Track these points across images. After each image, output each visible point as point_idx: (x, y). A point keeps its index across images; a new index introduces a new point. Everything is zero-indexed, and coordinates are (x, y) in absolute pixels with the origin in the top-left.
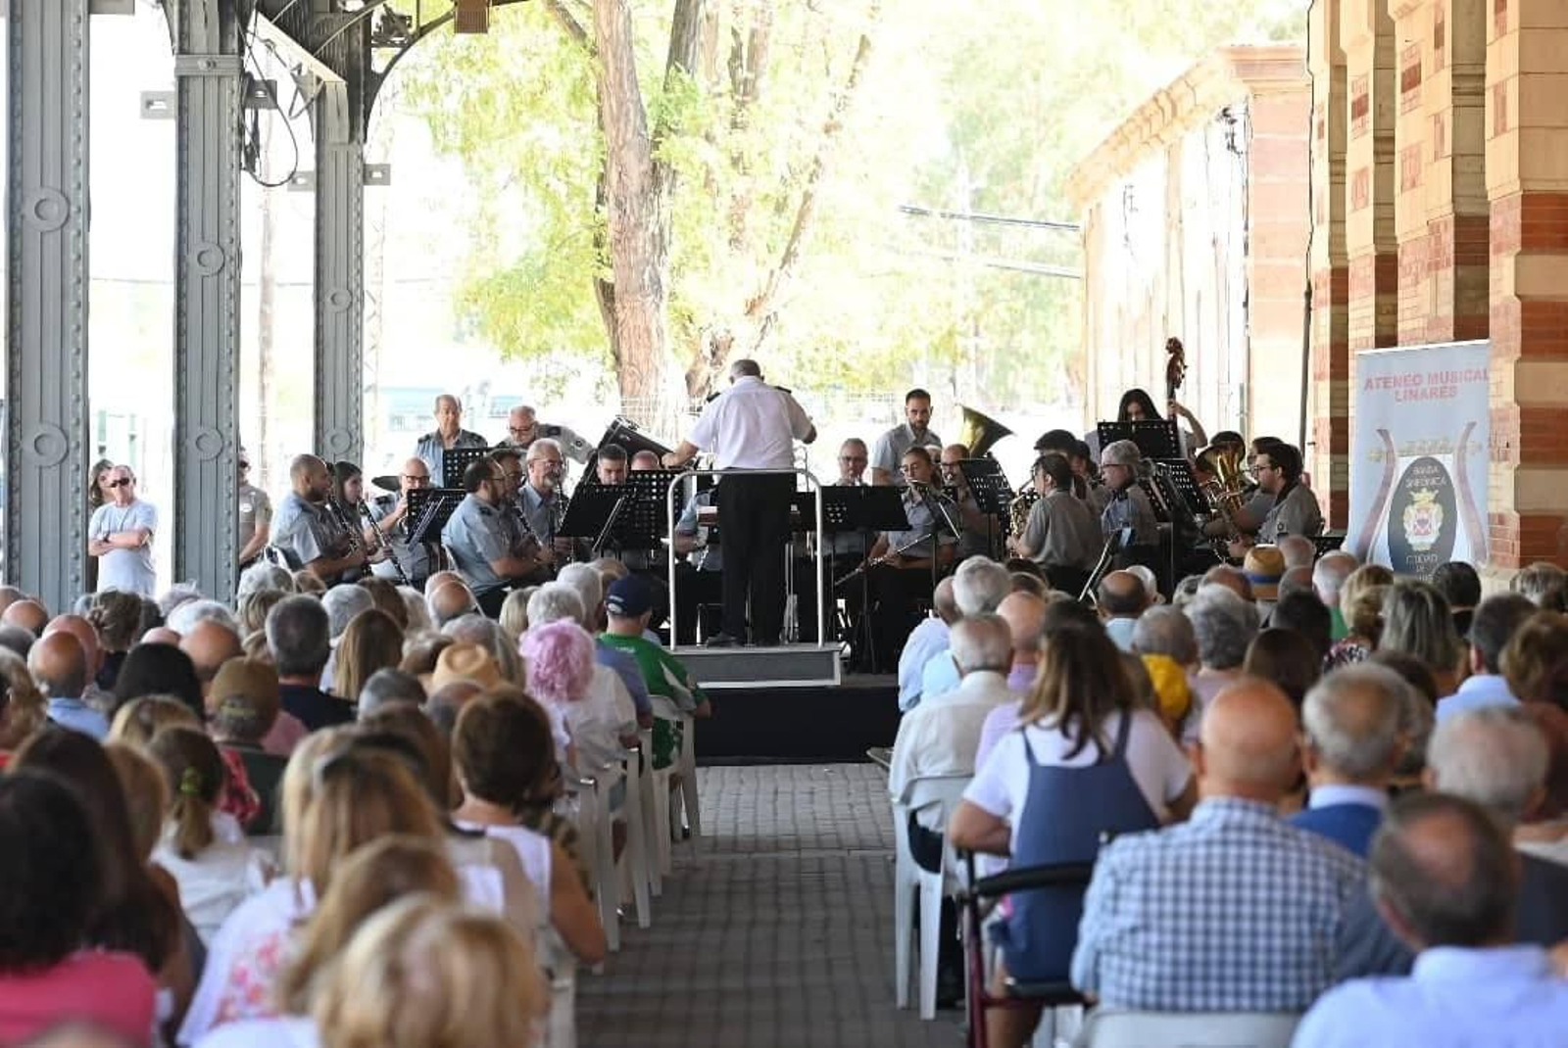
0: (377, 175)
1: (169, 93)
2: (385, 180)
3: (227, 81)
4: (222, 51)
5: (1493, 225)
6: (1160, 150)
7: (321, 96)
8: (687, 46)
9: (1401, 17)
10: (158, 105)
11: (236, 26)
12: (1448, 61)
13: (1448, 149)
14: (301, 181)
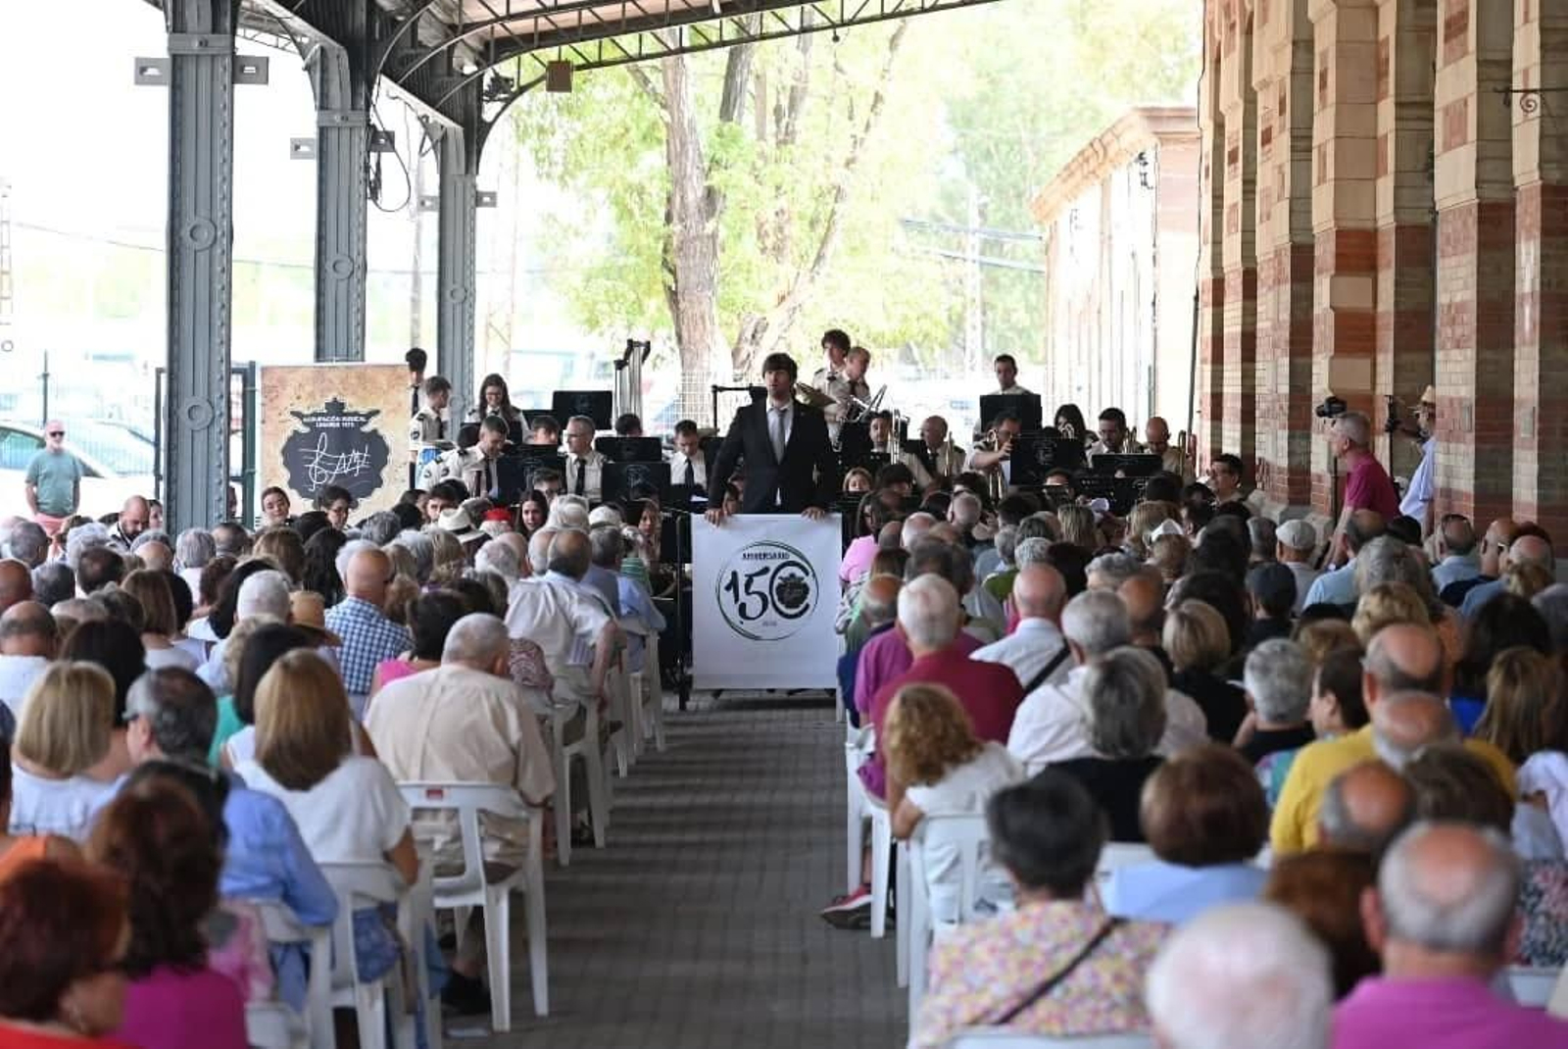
0: (486, 199)
1: (312, 140)
2: (493, 204)
3: (356, 132)
4: (353, 108)
5: (1317, 253)
6: (1097, 183)
7: (444, 139)
8: (735, 100)
9: (1261, 89)
10: (304, 149)
11: (363, 89)
12: (1288, 125)
13: (1287, 194)
14: (428, 203)
